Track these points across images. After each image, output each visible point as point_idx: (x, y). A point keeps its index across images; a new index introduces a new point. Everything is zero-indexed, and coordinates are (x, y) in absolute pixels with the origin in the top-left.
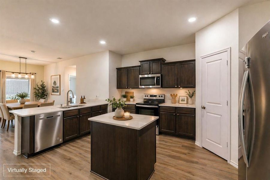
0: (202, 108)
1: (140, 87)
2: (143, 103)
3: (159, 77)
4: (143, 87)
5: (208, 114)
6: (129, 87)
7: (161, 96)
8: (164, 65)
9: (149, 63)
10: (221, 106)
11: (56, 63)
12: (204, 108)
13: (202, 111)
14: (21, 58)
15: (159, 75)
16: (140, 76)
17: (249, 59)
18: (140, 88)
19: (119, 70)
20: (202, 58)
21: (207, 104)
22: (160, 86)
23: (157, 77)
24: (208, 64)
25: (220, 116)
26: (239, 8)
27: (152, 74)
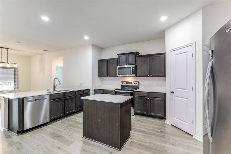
0: (171, 93)
1: (118, 75)
2: (121, 89)
3: (134, 67)
4: (120, 75)
5: (176, 97)
6: (109, 76)
7: (135, 83)
8: (138, 58)
9: (126, 56)
10: (188, 91)
11: (42, 54)
12: (173, 93)
13: (171, 95)
14: (2, 48)
15: (134, 66)
16: (118, 67)
17: (212, 52)
18: (118, 77)
19: (100, 61)
20: (171, 51)
21: (175, 89)
22: (135, 75)
23: (133, 67)
24: (176, 55)
25: (186, 100)
26: (203, 8)
27: (128, 65)
